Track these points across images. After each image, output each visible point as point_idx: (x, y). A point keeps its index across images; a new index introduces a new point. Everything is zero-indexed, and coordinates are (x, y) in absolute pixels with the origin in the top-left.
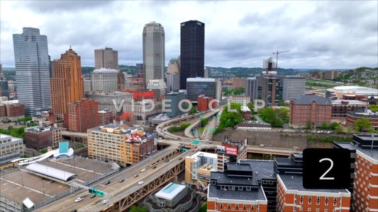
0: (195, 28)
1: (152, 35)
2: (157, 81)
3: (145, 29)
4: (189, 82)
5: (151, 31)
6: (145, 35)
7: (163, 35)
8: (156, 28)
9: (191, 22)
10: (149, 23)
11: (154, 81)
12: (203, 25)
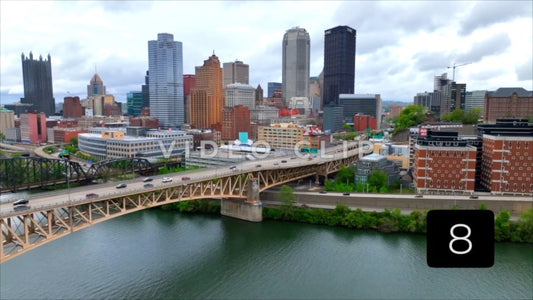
0: (345, 36)
1: (295, 44)
2: (301, 98)
3: (286, 36)
4: (342, 100)
5: (293, 38)
6: (285, 43)
7: (309, 42)
8: (301, 34)
9: (340, 28)
10: (290, 28)
11: (297, 98)
12: (354, 31)
